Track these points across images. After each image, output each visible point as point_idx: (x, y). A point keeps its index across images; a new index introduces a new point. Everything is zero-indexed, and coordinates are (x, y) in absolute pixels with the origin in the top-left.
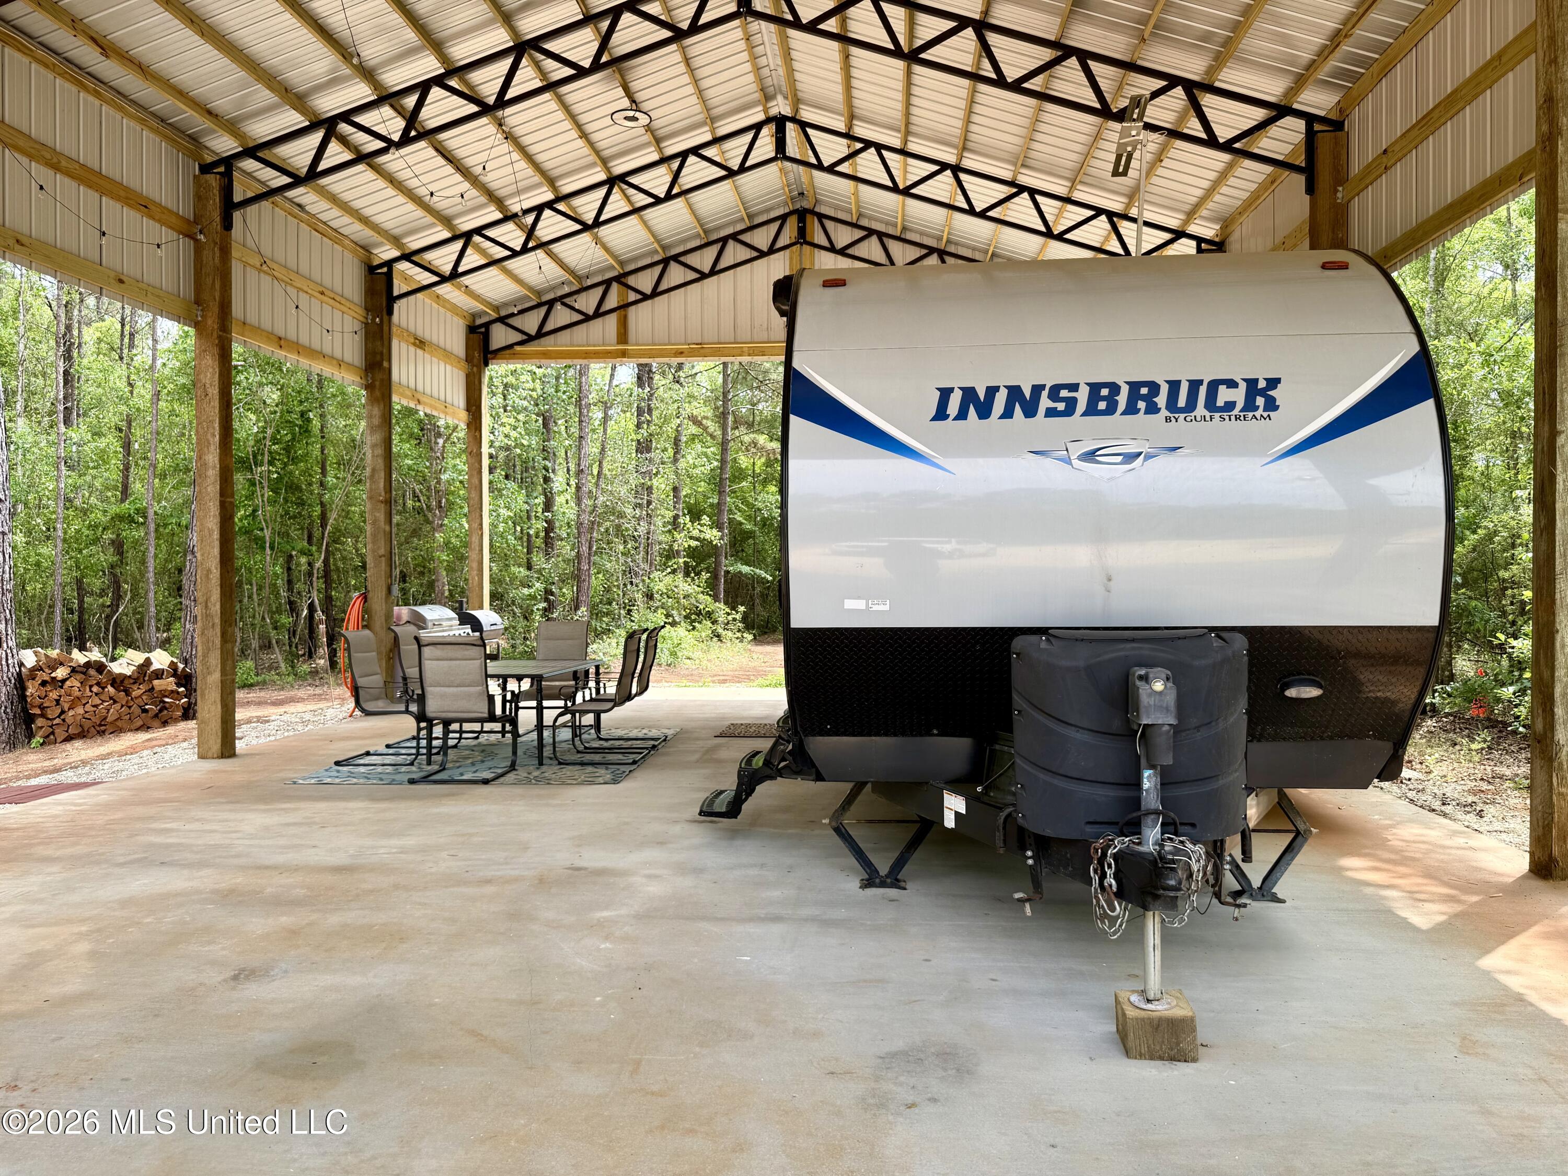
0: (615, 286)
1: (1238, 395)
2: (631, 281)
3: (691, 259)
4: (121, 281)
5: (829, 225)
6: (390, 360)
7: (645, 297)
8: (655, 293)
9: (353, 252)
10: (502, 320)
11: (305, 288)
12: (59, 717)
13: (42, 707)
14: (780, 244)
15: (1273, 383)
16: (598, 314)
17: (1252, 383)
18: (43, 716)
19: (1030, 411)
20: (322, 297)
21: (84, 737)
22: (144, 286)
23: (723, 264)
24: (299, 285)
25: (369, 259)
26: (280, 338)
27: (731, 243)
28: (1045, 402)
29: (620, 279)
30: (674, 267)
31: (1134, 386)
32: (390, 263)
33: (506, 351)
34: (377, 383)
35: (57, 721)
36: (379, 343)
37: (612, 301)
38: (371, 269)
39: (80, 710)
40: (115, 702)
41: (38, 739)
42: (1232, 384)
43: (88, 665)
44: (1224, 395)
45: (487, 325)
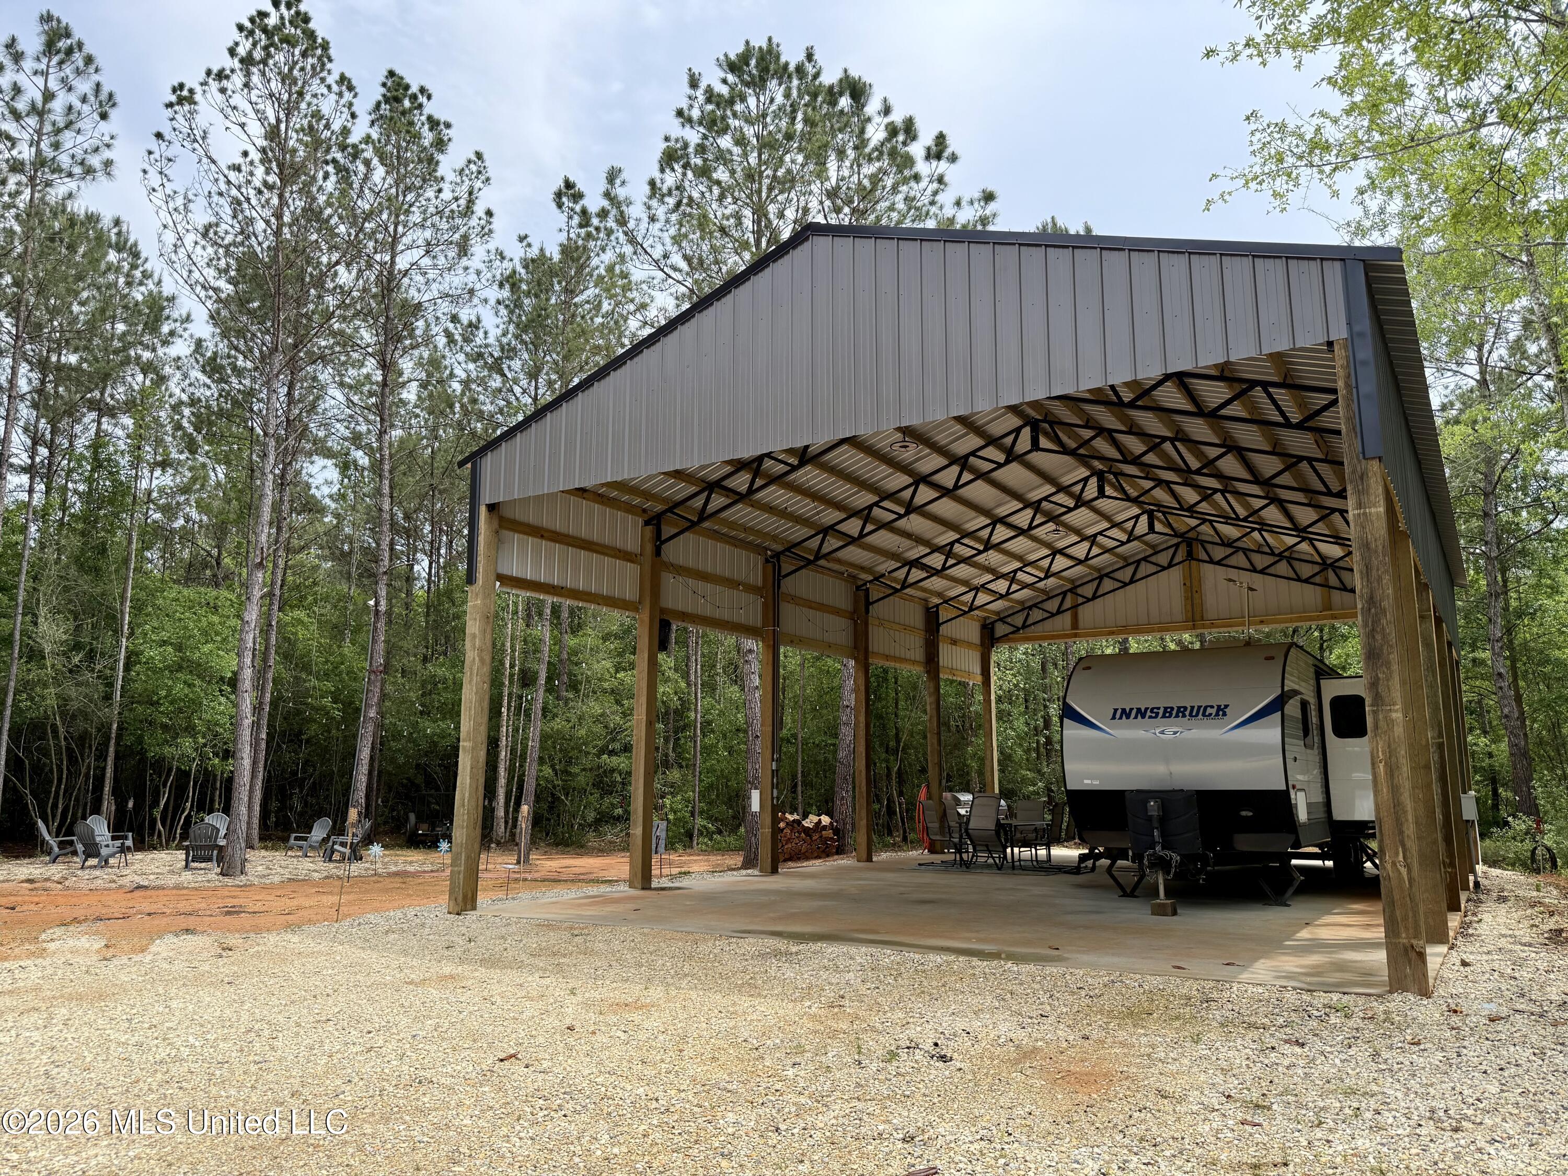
0: (1069, 595)
1: (1214, 711)
2: (1079, 591)
3: (1117, 575)
5: (1209, 547)
6: (938, 655)
7: (1089, 600)
8: (1095, 597)
9: (920, 604)
10: (1002, 620)
11: (897, 629)
14: (1175, 561)
15: (1226, 706)
16: (1059, 612)
17: (1219, 706)
19: (1143, 717)
20: (905, 631)
23: (1138, 576)
24: (894, 628)
25: (927, 605)
27: (1143, 563)
28: (1149, 714)
29: (1072, 590)
30: (1106, 581)
31: (1179, 708)
32: (937, 606)
33: (1005, 638)
34: (932, 669)
36: (933, 647)
37: (1068, 603)
38: (927, 610)
42: (1212, 707)
44: (1209, 711)
45: (993, 623)
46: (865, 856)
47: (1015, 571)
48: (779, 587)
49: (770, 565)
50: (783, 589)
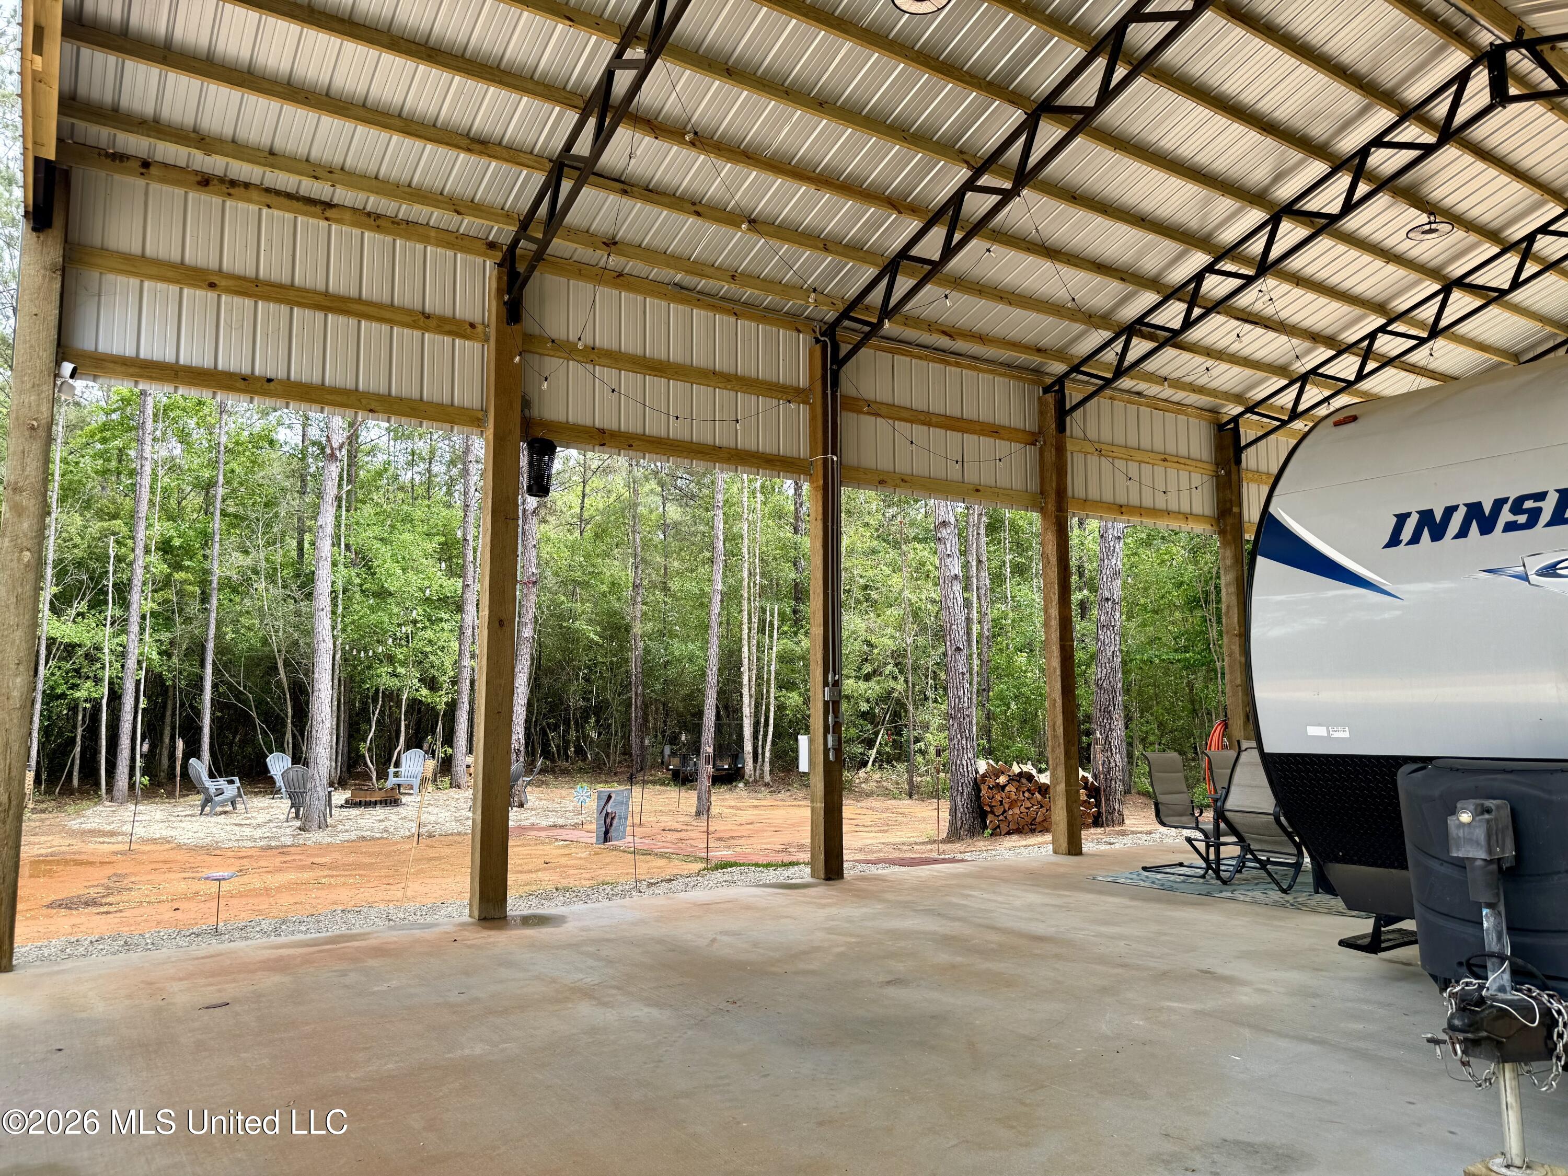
4: (978, 490)
6: (1240, 505)
9: (1198, 417)
11: (1147, 460)
12: (1002, 814)
13: (991, 807)
18: (992, 812)
19: (1488, 527)
20: (1166, 463)
21: (1021, 832)
22: (997, 490)
24: (1139, 459)
25: (1218, 419)
26: (1121, 506)
28: (1506, 516)
32: (1235, 419)
34: (1228, 528)
35: (1001, 818)
36: (1228, 492)
38: (1220, 427)
39: (1017, 811)
40: (1042, 807)
41: (989, 831)
43: (1021, 774)
46: (1064, 844)
47: (1372, 336)
48: (835, 383)
49: (818, 347)
50: (847, 387)
